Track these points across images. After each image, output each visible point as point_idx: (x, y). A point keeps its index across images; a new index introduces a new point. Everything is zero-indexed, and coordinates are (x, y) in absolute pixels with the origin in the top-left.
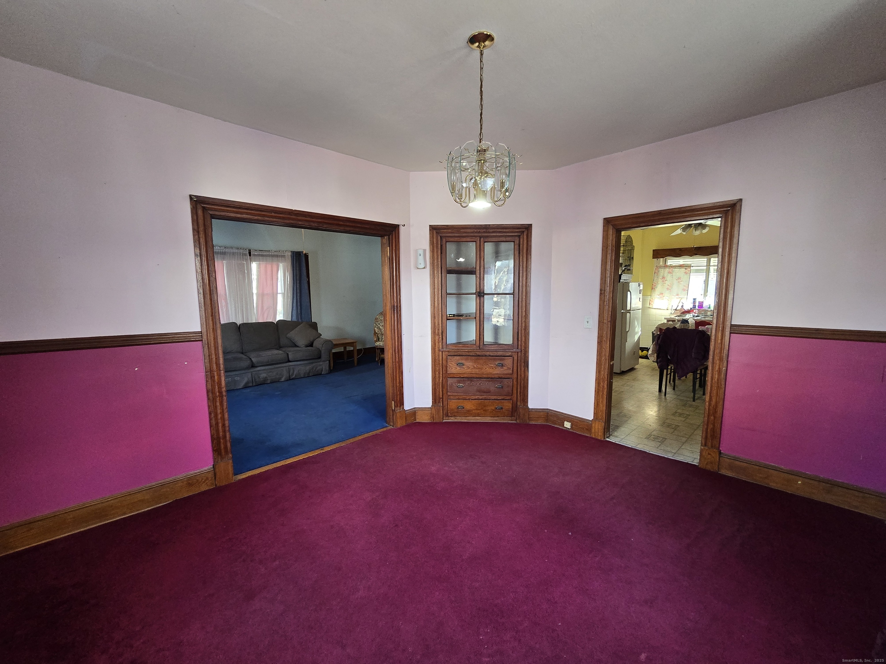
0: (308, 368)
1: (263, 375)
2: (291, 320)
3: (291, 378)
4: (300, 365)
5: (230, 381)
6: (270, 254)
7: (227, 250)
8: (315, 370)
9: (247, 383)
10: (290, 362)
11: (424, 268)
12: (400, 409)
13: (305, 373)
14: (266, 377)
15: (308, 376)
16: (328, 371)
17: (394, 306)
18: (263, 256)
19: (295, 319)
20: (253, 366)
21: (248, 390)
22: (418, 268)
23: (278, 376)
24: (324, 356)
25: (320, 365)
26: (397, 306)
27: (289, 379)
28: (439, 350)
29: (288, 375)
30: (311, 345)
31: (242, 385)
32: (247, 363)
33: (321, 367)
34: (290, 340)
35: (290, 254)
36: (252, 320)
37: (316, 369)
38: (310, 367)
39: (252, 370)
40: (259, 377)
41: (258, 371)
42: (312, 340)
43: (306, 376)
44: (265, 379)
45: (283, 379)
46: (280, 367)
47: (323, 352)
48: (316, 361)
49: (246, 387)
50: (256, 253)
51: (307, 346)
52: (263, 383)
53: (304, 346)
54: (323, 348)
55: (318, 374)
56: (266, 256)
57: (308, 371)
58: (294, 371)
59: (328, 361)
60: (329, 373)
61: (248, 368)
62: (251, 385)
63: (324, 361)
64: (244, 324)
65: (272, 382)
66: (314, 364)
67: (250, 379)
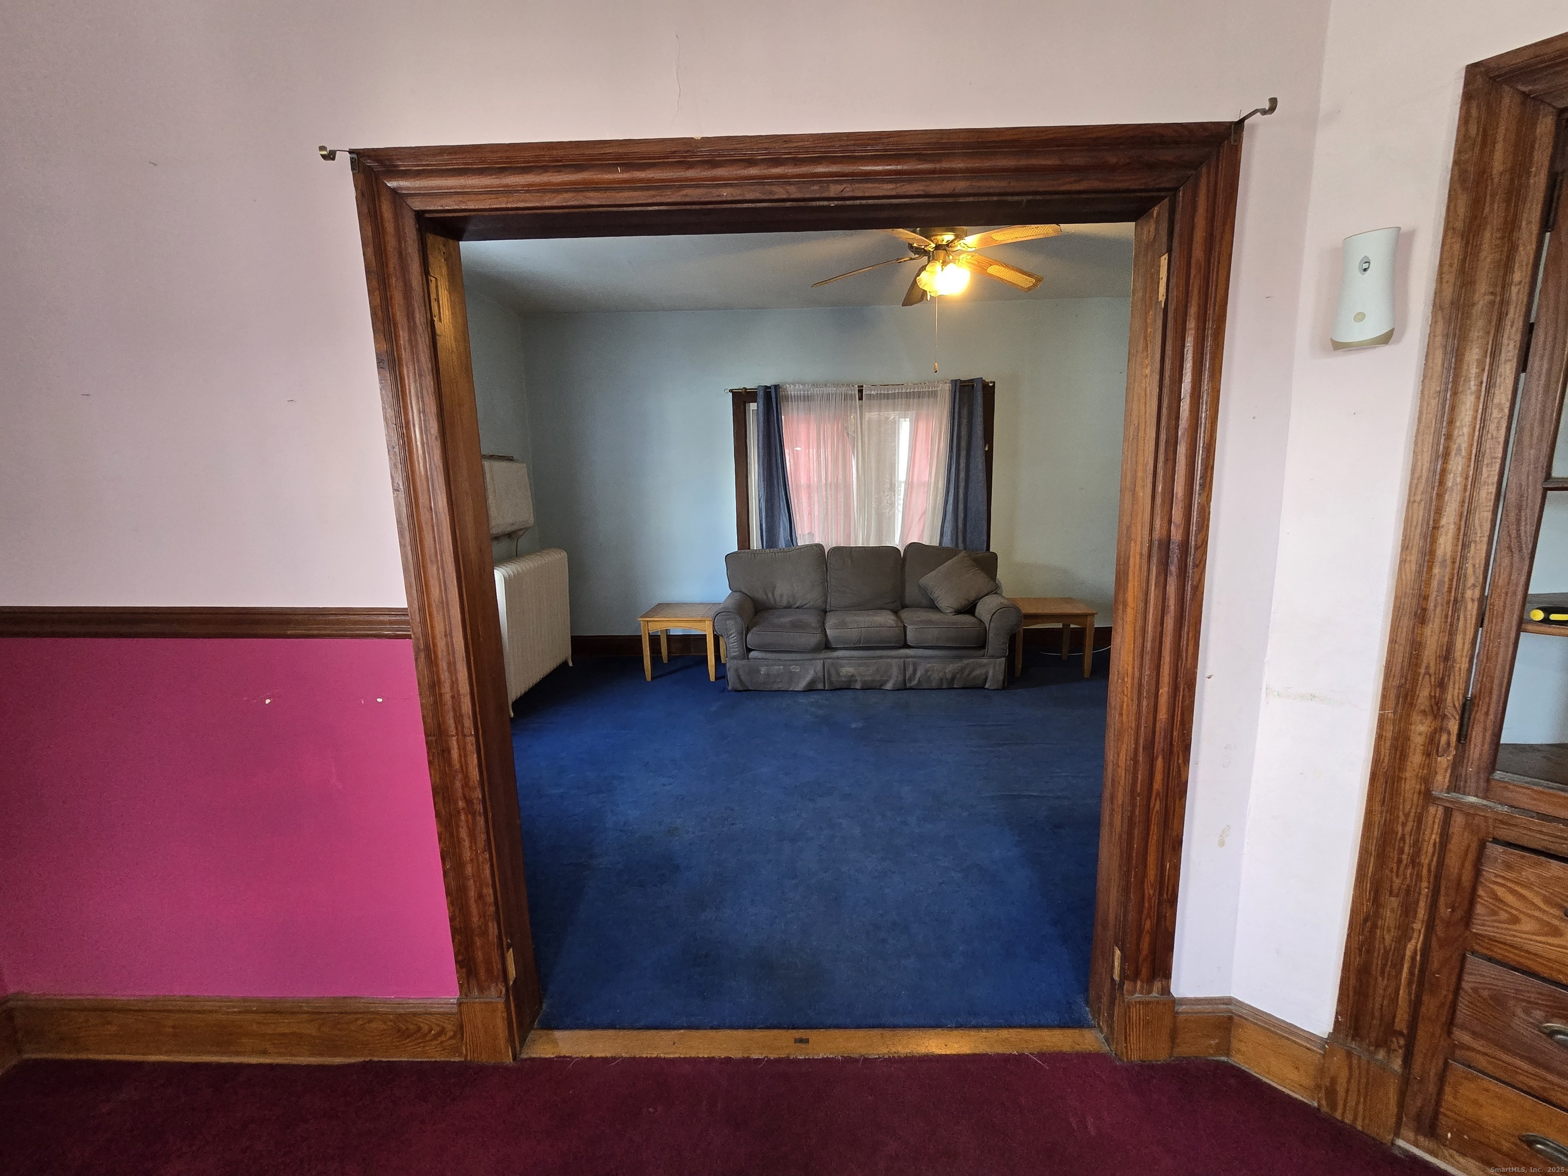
0: (951, 668)
1: (847, 670)
2: (940, 543)
3: (908, 685)
4: (931, 657)
5: (782, 671)
6: (904, 391)
7: (816, 390)
8: (969, 675)
9: (813, 682)
10: (909, 647)
11: (1386, 339)
12: (1150, 992)
13: (941, 680)
14: (853, 676)
15: (948, 685)
16: (1001, 683)
17: (1166, 544)
18: (887, 396)
19: (948, 542)
20: (827, 646)
21: (814, 697)
22: (1339, 346)
23: (878, 678)
24: (996, 641)
25: (984, 666)
26: (1185, 544)
27: (903, 687)
28: (1427, 796)
29: (901, 678)
30: (969, 609)
31: (801, 685)
32: (814, 639)
33: (984, 671)
34: (924, 591)
35: (948, 387)
36: (856, 541)
37: (970, 673)
38: (956, 666)
39: (822, 655)
40: (838, 673)
41: (838, 658)
42: (973, 596)
43: (945, 687)
44: (851, 679)
45: (889, 686)
46: (888, 657)
47: (991, 635)
48: (972, 652)
49: (810, 689)
50: (873, 392)
51: (958, 612)
52: (846, 687)
53: (952, 610)
54: (992, 625)
55: (976, 687)
56: (895, 396)
57: (949, 676)
58: (915, 671)
59: (1004, 656)
60: (1004, 688)
61: (817, 649)
62: (820, 686)
63: (993, 657)
64: (837, 550)
65: (867, 688)
66: (966, 662)
67: (820, 674)
